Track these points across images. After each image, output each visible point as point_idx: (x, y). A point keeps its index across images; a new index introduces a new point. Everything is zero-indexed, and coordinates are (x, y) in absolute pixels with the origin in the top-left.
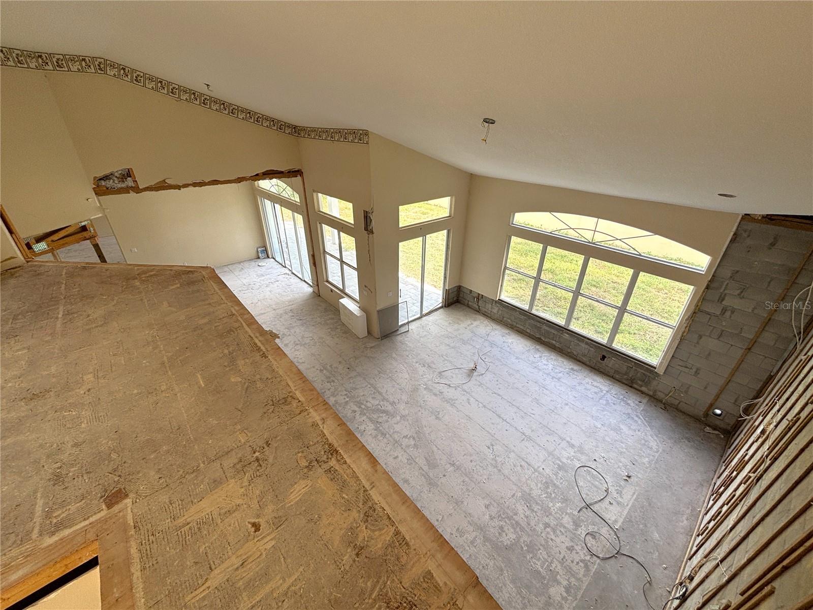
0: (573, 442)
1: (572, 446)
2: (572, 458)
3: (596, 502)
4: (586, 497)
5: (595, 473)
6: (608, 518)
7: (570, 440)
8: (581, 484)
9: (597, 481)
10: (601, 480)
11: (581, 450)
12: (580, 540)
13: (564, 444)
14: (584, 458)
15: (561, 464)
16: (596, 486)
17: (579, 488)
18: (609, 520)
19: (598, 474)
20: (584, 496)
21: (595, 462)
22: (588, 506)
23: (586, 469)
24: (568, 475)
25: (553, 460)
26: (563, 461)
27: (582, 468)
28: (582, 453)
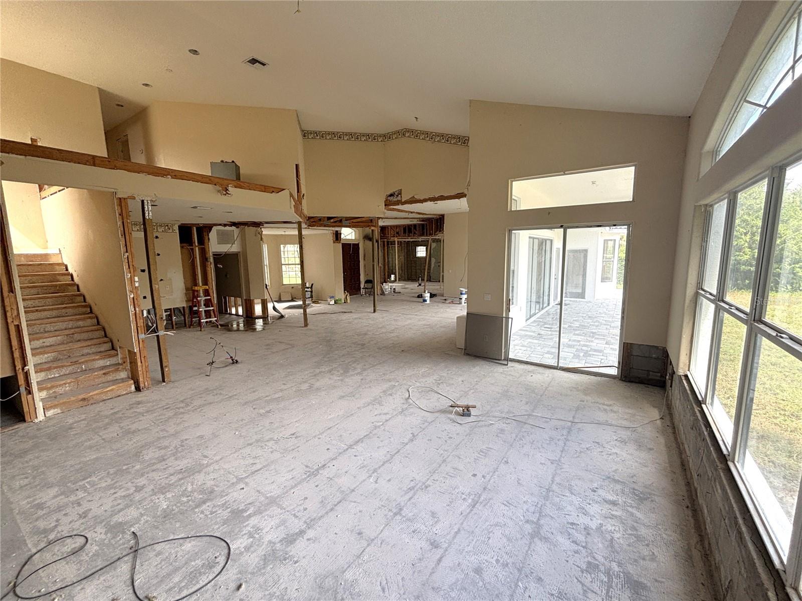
0: (301, 543)
1: (290, 540)
2: (257, 536)
3: (133, 568)
4: (155, 550)
5: (203, 580)
6: (86, 587)
7: (306, 537)
8: (188, 546)
9: (180, 582)
10: (181, 590)
11: (273, 557)
12: (85, 529)
13: (296, 525)
14: (252, 560)
15: (245, 515)
16: (169, 575)
17: (181, 541)
18: (82, 589)
19: (198, 586)
20: (158, 547)
21: (233, 586)
22: (135, 551)
23: (222, 560)
24: (216, 523)
25: (257, 504)
26: (253, 519)
27: (226, 551)
28: (265, 560)
